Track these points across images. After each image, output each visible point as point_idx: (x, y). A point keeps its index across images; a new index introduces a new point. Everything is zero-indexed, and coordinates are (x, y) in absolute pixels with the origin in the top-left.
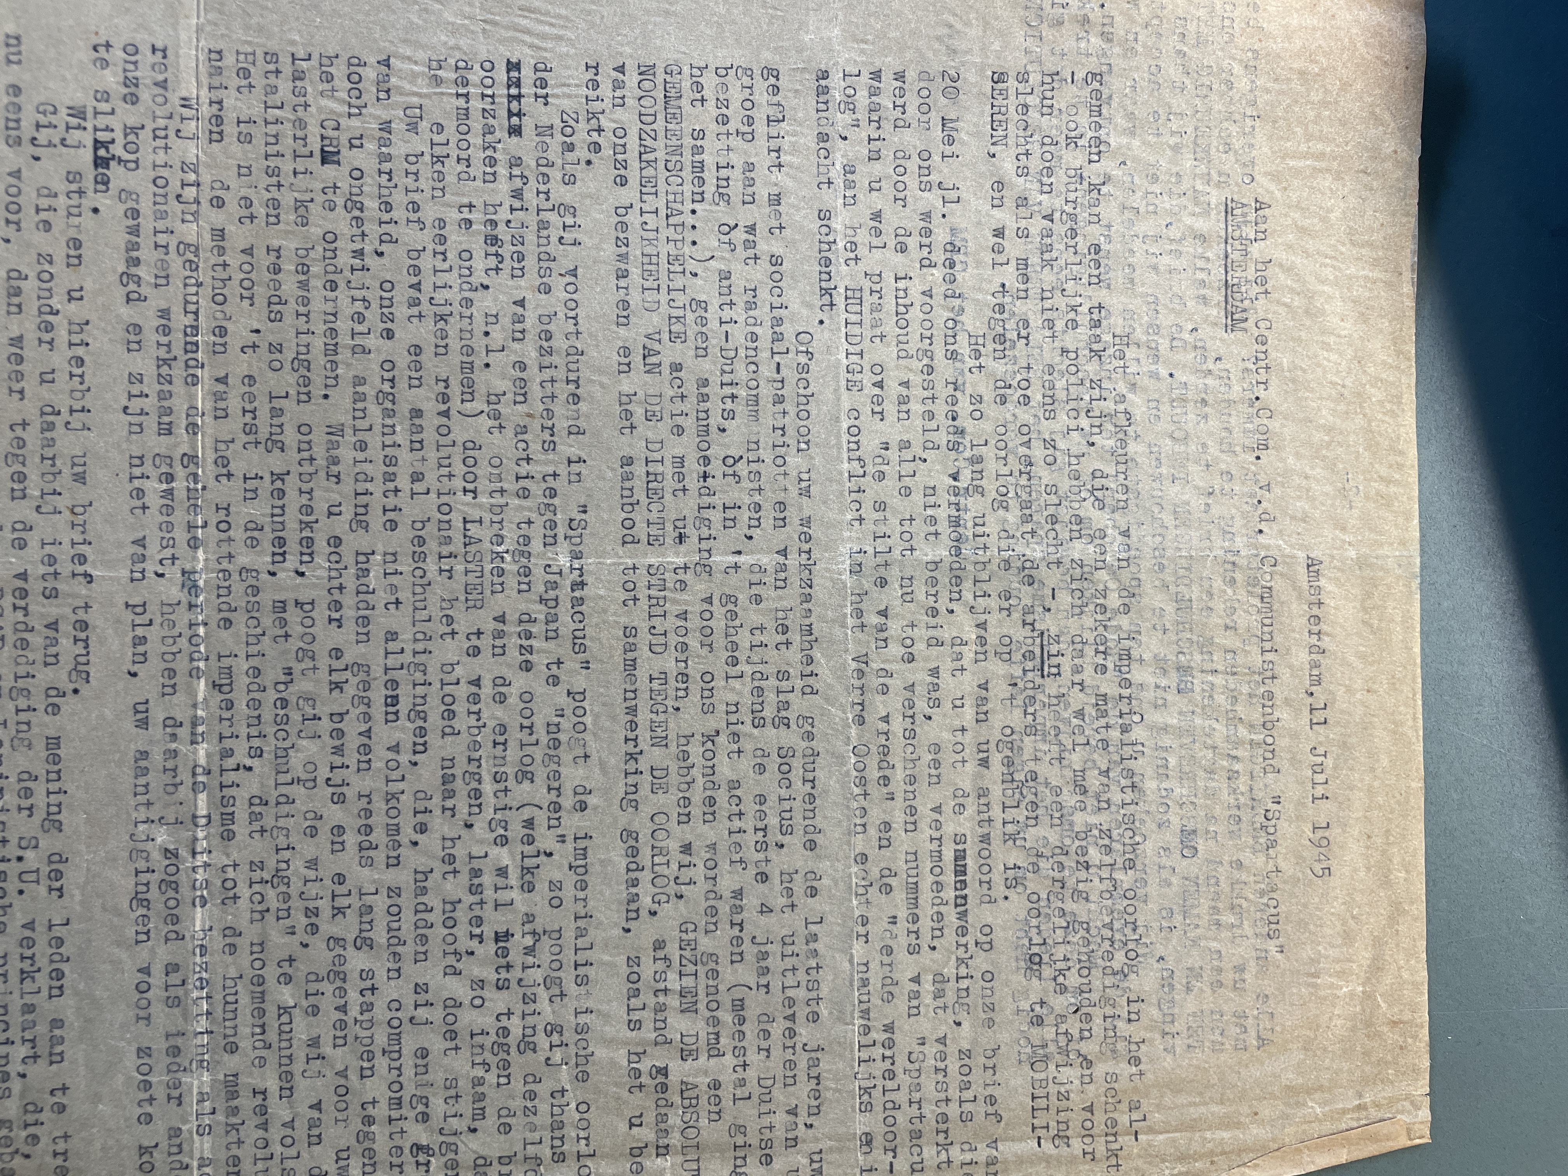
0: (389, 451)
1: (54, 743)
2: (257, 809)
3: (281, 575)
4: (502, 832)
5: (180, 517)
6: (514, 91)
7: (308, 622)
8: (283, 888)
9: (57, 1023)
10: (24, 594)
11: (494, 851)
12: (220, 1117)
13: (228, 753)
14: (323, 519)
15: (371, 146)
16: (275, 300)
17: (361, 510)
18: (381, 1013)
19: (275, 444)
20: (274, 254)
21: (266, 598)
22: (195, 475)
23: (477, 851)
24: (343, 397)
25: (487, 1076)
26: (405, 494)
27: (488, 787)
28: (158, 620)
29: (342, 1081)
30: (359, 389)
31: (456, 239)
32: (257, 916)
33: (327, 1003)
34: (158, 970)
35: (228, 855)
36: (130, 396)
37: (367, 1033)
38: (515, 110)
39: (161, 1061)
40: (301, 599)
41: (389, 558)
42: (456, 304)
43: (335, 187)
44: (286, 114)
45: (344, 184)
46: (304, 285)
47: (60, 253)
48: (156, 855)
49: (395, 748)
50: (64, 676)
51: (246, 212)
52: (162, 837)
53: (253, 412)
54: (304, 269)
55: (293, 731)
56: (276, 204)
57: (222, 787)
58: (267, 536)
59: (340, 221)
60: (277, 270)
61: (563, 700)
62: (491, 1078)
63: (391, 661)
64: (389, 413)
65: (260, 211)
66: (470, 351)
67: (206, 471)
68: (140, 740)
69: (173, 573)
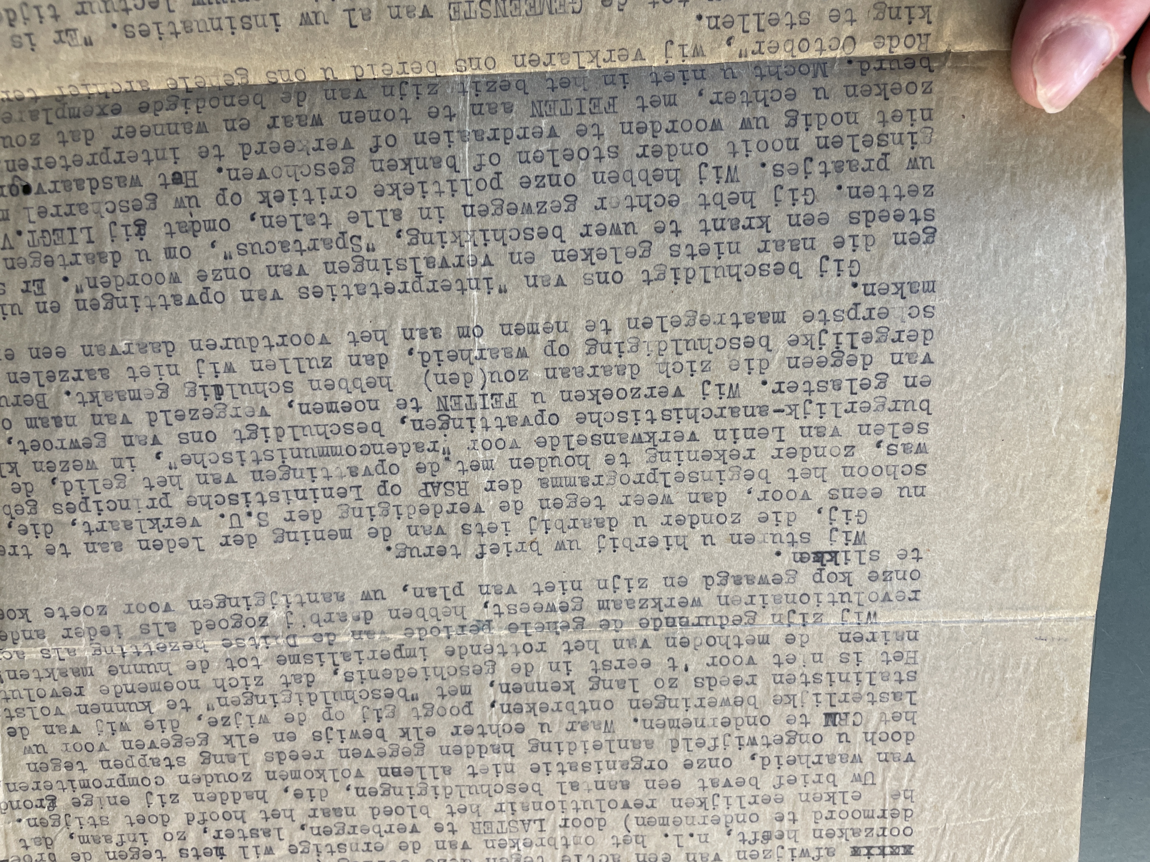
0: (594, 767)
1: (346, 534)
2: (304, 679)
3: (491, 691)
4: (300, 849)
5: (534, 617)
6: (888, 850)
7: (455, 711)
8: (243, 701)
9: (119, 547)
10: (465, 510)
11: (285, 845)
12: (58, 664)
13: (346, 657)
14: (538, 720)
15: (841, 748)
16: (713, 682)
17: (546, 747)
19: (596, 683)
20: (750, 680)
21: (472, 681)
22: (568, 627)
23: (284, 833)
24: (636, 732)
25: (113, 845)
26: (560, 777)
27: (334, 840)
28: (450, 604)
29: (97, 748)
30: (643, 744)
31: (767, 812)
32: (219, 683)
33: (156, 735)
34: (170, 617)
35: (265, 661)
36: (628, 580)
37: (136, 763)
38: (873, 851)
39: (97, 622)
40: (473, 706)
41: (509, 768)
42: (714, 813)
43: (806, 723)
44: (866, 687)
45: (809, 730)
46: (725, 702)
47: (741, 529)
48: (261, 611)
49: (359, 775)
50: (400, 540)
51: (783, 659)
52: (276, 615)
53: (621, 667)
54: (739, 702)
55: (368, 702)
56: (792, 680)
57: (320, 654)
58: (522, 680)
59: (779, 728)
60: (737, 683)
62: (112, 847)
63: (427, 772)
64: (625, 766)
65: (785, 670)
66: (677, 823)
67: (572, 636)
68: (352, 595)
69: (488, 614)
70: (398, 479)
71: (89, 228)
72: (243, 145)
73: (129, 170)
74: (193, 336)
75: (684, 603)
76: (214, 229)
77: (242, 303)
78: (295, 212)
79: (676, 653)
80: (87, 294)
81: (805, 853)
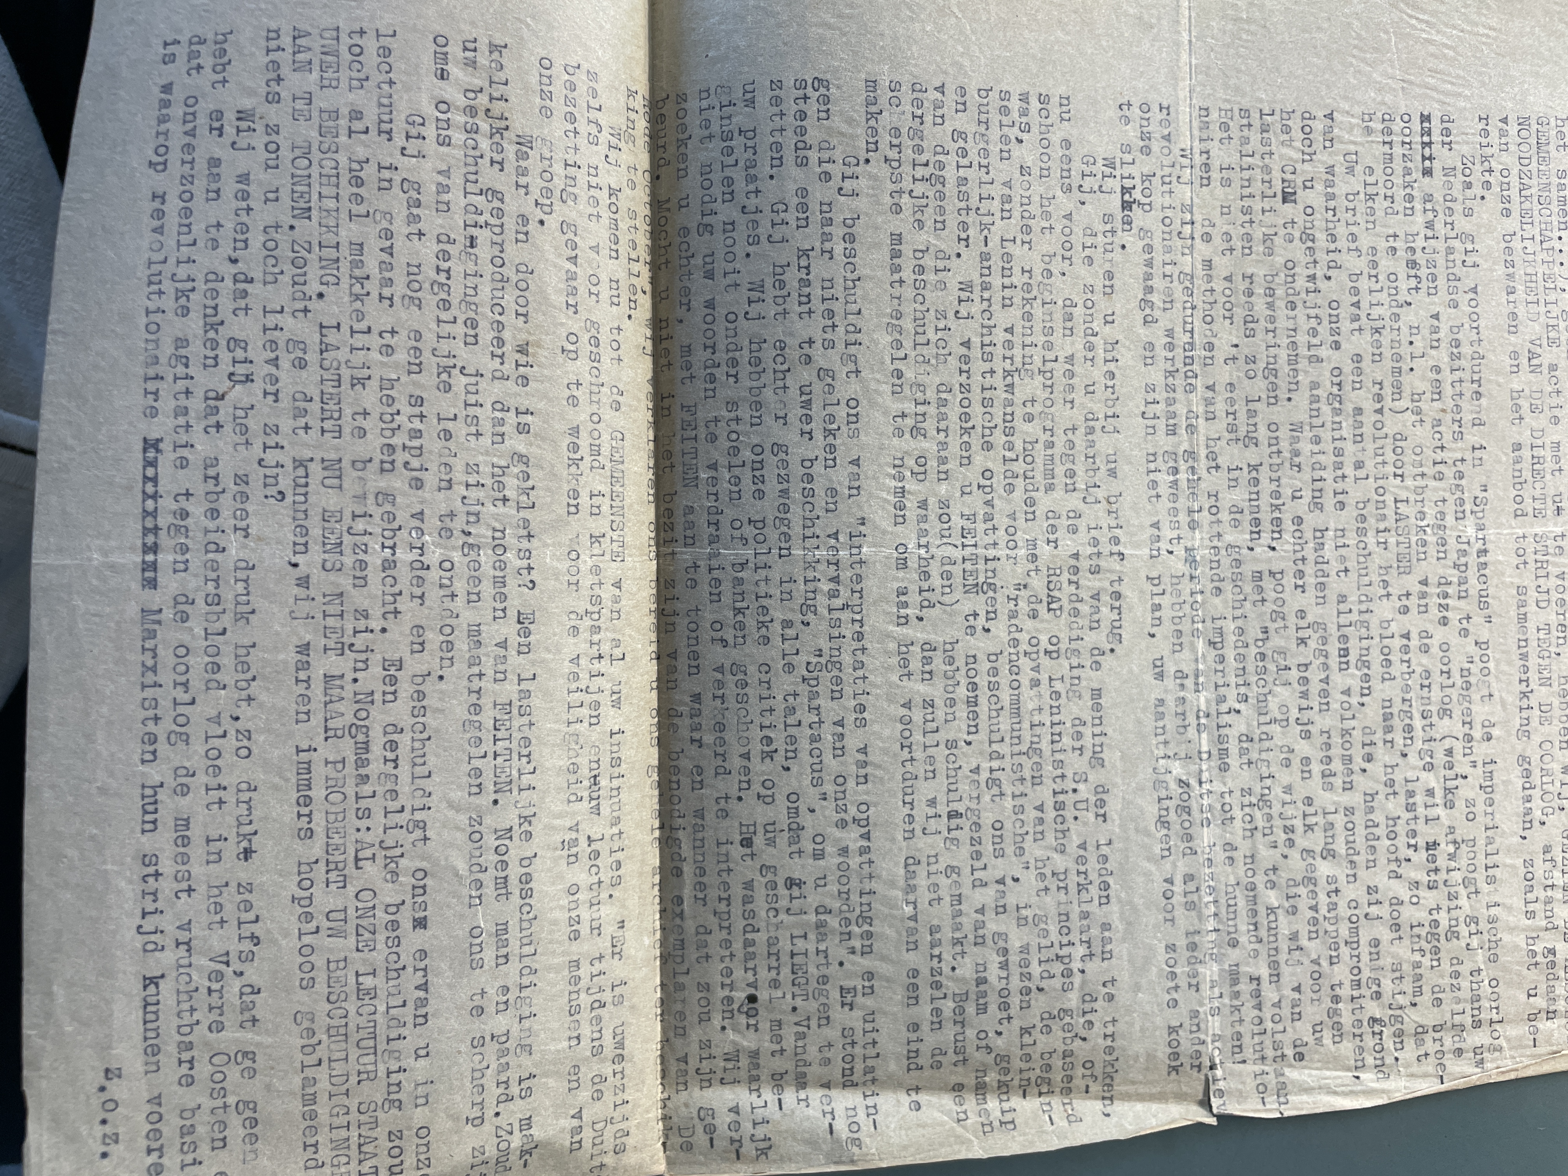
0: (1338, 444)
1: (1097, 693)
2: (1245, 745)
3: (1258, 550)
4: (1428, 759)
5: (1183, 503)
6: (1426, 139)
7: (1280, 588)
8: (1267, 810)
9: (1106, 926)
10: (1076, 570)
11: (1423, 775)
12: (1226, 1001)
13: (1222, 699)
14: (1288, 501)
15: (1319, 187)
16: (1249, 319)
17: (1317, 494)
18: (1343, 911)
19: (1251, 440)
20: (1248, 280)
21: (1247, 569)
22: (1193, 468)
23: (1411, 775)
24: (1302, 399)
25: (1423, 960)
26: (1350, 480)
27: (1418, 723)
28: (1169, 590)
29: (1316, 968)
30: (1315, 392)
31: (1386, 264)
32: (1248, 834)
33: (1303, 904)
34: (1178, 879)
35: (1225, 784)
36: (1147, 403)
37: (1333, 928)
38: (1427, 155)
39: (1183, 955)
40: (1274, 570)
41: (1340, 533)
42: (1387, 319)
43: (1293, 222)
44: (1256, 161)
45: (1300, 219)
46: (1271, 306)
47: (1099, 283)
48: (1173, 785)
49: (1348, 692)
50: (1104, 639)
51: (1226, 246)
52: (1177, 769)
53: (1234, 414)
54: (1270, 292)
55: (1270, 679)
56: (1248, 237)
57: (1219, 727)
58: (1247, 517)
59: (1298, 251)
60: (1251, 294)
61: (1472, 649)
62: (1426, 961)
63: (1343, 620)
64: (1337, 412)
65: (1237, 244)
66: (1399, 358)
67: (1202, 465)
68: (1157, 690)
69: (1179, 550)
70: (1044, 638)
71: (792, 937)
72: (717, 774)
73: (737, 891)
74: (901, 838)
75: (1170, 347)
76: (797, 808)
77: (870, 785)
78: (782, 726)
79: (1220, 355)
80: (857, 943)
81: (1430, 225)
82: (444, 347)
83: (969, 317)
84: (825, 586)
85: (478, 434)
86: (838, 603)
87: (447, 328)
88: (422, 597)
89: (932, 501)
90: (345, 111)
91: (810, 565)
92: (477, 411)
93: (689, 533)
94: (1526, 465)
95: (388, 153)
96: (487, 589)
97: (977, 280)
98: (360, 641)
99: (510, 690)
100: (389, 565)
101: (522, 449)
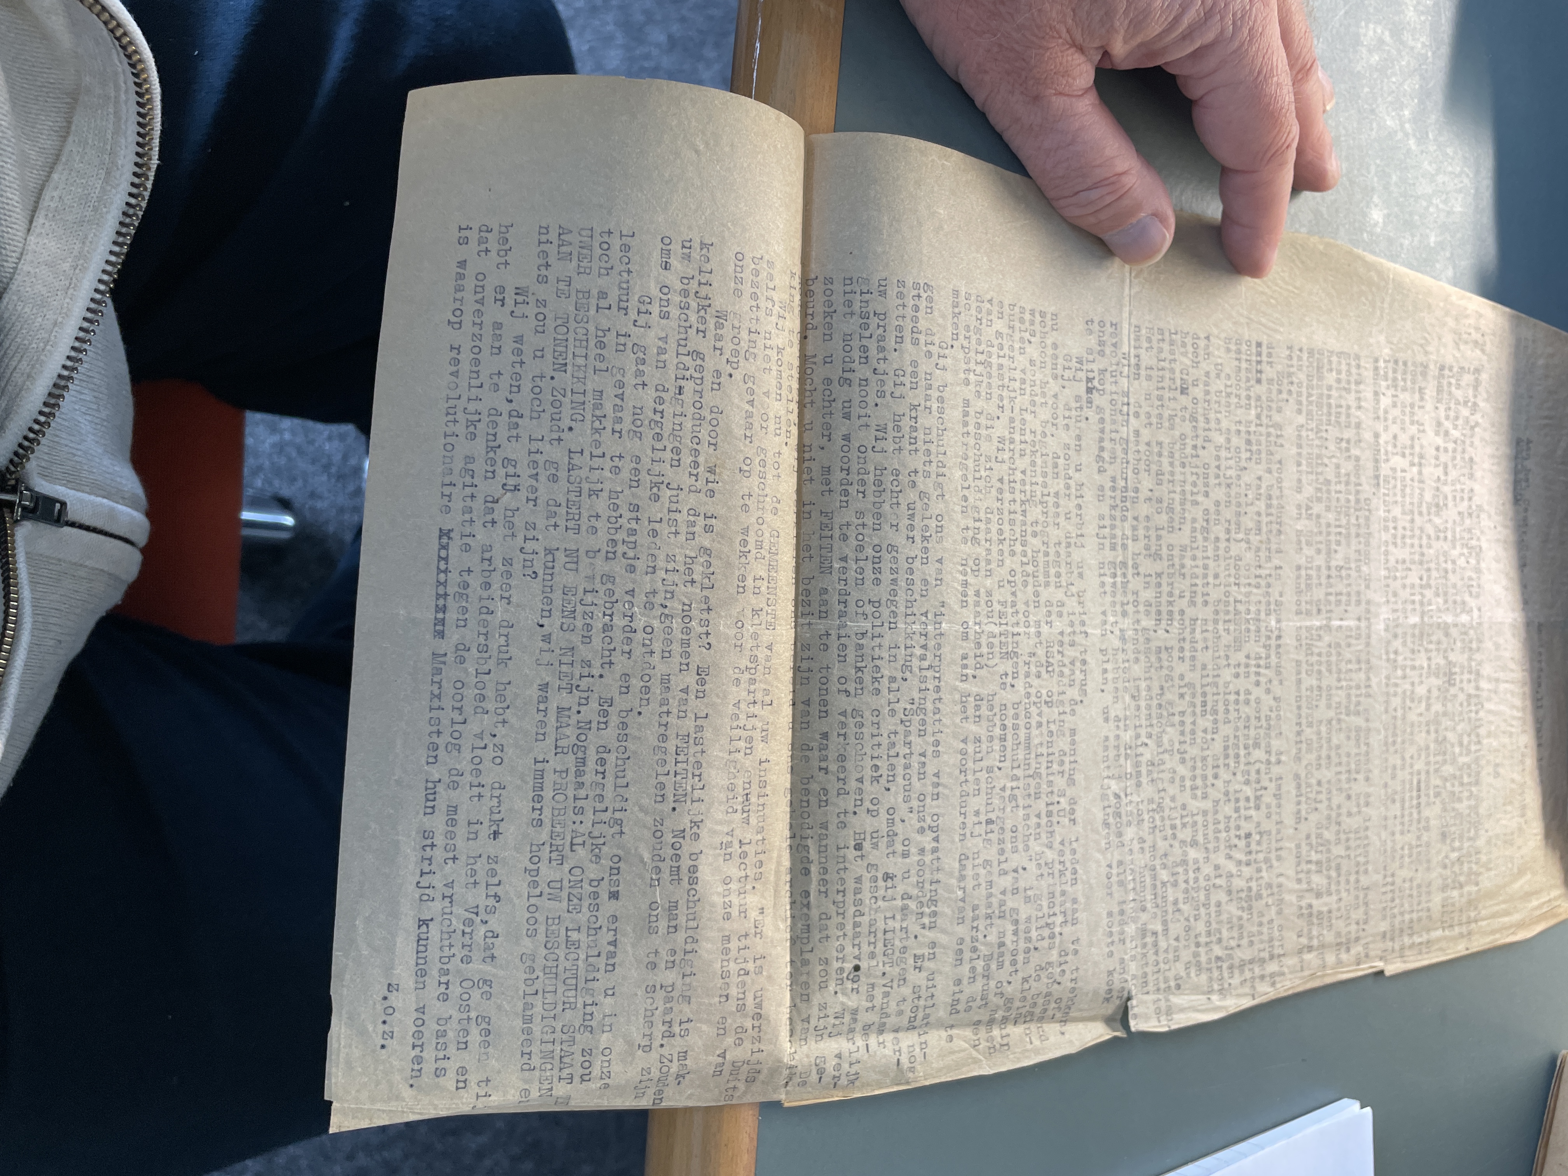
0: (1205, 561)
1: (1073, 732)
2: (1150, 768)
3: (1159, 632)
4: (1247, 777)
6: (1258, 359)
7: (1170, 659)
8: (1162, 814)
9: (1075, 901)
10: (1062, 644)
11: (1244, 788)
12: (1139, 950)
13: (1138, 736)
14: (1177, 599)
15: (1201, 385)
16: (1160, 472)
17: (1193, 595)
19: (1157, 556)
20: (1159, 446)
21: (1153, 645)
22: (1124, 574)
23: (1238, 788)
24: (1187, 529)
25: (1243, 914)
26: (1211, 586)
27: (1242, 752)
28: (1111, 659)
29: (1187, 923)
30: (1194, 525)
31: (1233, 440)
32: (1152, 831)
33: (1181, 879)
34: (1114, 864)
35: (1139, 796)
36: (1100, 527)
37: (1196, 895)
38: (1259, 369)
39: (1116, 918)
40: (1167, 646)
41: (1204, 622)
42: (1234, 478)
43: (1186, 408)
44: (1166, 365)
45: (1190, 406)
46: (1171, 464)
47: (1073, 443)
48: (1112, 797)
49: (1205, 731)
50: (1077, 693)
51: (1148, 421)
52: (1114, 786)
53: (1149, 537)
54: (1171, 455)
55: (1164, 722)
56: (1160, 416)
57: (1136, 755)
58: (1154, 609)
59: (1187, 427)
60: (1161, 455)
61: (1272, 702)
62: (1245, 916)
63: (1204, 681)
64: (1206, 539)
65: (1154, 420)
66: (1239, 505)
67: (1129, 571)
68: (1105, 730)
69: (1116, 631)
70: (1044, 692)
71: (885, 918)
72: (839, 794)
73: (850, 885)
74: (957, 840)
75: (1113, 489)
76: (893, 819)
77: (940, 800)
78: (886, 757)
79: (1142, 496)
80: (926, 921)
81: (1258, 417)
82: (657, 468)
83: (1003, 462)
84: (918, 652)
85: (676, 533)
86: (926, 664)
87: (660, 454)
88: (629, 653)
89: (982, 590)
90: (595, 292)
91: (909, 636)
92: (677, 516)
93: (823, 609)
94: (1303, 580)
95: (623, 324)
96: (676, 648)
97: (1008, 436)
98: (584, 683)
99: (689, 724)
100: (607, 628)
101: (707, 544)
